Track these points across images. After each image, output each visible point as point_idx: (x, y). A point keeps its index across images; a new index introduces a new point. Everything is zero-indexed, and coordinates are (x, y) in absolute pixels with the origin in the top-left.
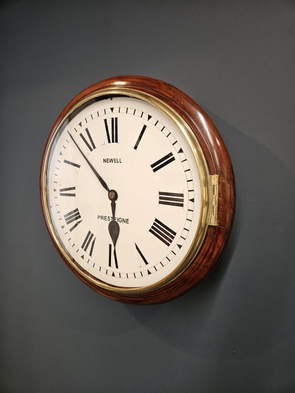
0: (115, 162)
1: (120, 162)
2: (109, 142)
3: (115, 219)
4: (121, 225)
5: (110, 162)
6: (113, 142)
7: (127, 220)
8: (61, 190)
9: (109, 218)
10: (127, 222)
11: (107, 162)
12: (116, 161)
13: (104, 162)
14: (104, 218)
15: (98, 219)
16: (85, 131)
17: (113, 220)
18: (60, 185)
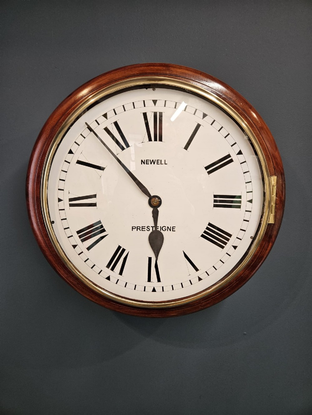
0: (157, 164)
1: (165, 164)
2: (150, 140)
3: (158, 228)
4: (165, 234)
5: (151, 163)
6: (156, 140)
7: (174, 228)
8: (71, 200)
9: (148, 227)
10: (174, 230)
11: (146, 164)
12: (160, 163)
13: (142, 164)
14: (141, 229)
15: (132, 230)
16: (113, 124)
17: (154, 229)
18: (69, 193)
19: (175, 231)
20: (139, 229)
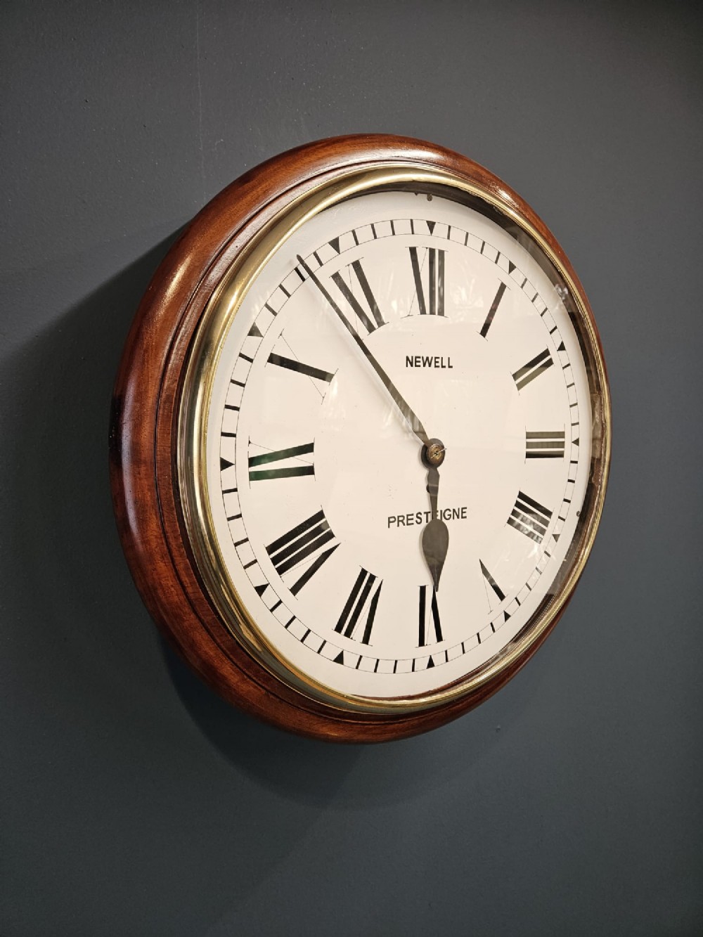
0: (436, 366)
1: (449, 367)
2: (423, 312)
3: (436, 513)
4: (450, 526)
5: (424, 365)
6: (432, 312)
7: (464, 510)
8: (253, 461)
9: (419, 515)
10: (464, 515)
11: (416, 366)
12: (439, 364)
13: (407, 365)
14: (405, 521)
15: (389, 527)
16: (351, 266)
17: (430, 519)
18: (250, 442)
19: (465, 517)
20: (402, 521)
